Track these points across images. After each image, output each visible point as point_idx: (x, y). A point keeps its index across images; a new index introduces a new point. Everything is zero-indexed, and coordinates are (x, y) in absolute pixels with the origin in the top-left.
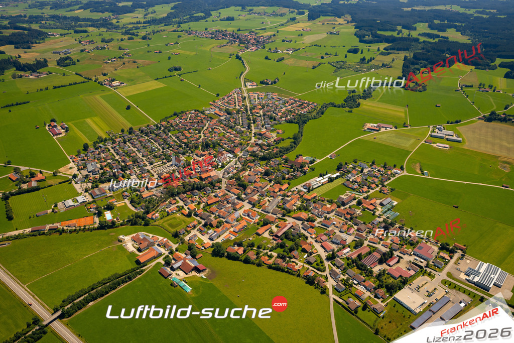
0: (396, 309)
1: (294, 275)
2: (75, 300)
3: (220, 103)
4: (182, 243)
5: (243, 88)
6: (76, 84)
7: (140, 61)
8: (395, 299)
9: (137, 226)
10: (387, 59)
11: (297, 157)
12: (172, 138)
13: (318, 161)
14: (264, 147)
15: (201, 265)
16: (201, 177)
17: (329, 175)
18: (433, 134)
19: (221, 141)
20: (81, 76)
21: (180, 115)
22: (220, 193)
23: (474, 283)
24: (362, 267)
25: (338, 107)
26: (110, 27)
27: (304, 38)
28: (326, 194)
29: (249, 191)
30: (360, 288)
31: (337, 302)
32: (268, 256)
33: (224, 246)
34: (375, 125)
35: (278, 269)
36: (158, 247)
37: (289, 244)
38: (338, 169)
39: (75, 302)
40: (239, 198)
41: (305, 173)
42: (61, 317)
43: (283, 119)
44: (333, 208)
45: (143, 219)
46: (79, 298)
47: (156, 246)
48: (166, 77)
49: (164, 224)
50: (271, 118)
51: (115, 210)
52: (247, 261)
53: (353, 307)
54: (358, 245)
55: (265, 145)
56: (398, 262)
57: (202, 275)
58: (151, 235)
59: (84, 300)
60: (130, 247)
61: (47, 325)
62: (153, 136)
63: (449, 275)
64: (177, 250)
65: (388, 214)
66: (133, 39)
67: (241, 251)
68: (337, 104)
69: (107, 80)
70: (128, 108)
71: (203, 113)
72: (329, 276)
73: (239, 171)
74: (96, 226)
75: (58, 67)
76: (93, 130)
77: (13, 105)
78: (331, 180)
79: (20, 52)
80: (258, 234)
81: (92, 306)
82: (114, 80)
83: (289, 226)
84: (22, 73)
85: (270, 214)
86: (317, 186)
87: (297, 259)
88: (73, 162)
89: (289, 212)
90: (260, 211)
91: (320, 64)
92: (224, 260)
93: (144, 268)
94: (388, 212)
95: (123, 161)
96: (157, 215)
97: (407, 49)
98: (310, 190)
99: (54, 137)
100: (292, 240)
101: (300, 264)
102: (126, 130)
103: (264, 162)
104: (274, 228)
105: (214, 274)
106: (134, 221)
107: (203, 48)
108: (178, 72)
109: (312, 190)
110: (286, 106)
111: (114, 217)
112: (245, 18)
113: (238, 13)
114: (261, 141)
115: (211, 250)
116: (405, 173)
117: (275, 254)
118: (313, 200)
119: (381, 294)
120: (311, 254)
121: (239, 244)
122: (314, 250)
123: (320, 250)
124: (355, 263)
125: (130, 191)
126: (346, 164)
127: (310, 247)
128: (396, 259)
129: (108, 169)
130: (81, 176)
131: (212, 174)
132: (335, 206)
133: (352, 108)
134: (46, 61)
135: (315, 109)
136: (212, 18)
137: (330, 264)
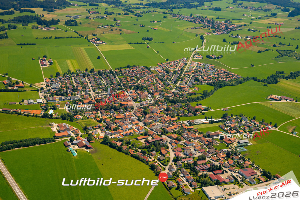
3: (165, 65)
5: (190, 58)
7: (124, 30)
8: (203, 191)
9: (65, 120)
11: (197, 105)
12: (117, 80)
13: (212, 110)
15: (91, 146)
16: (121, 104)
17: (212, 119)
19: (149, 87)
20: (77, 33)
21: (132, 68)
22: (127, 114)
24: (193, 170)
25: (258, 81)
26: (117, 4)
28: (201, 129)
29: (147, 116)
30: (183, 179)
34: (279, 97)
35: (136, 157)
36: (71, 133)
37: (153, 147)
40: (139, 120)
41: (195, 115)
43: (206, 82)
45: (71, 117)
48: (137, 43)
49: (82, 123)
50: (196, 80)
51: (56, 110)
52: (120, 150)
53: (169, 185)
55: (179, 94)
56: (223, 173)
57: (88, 151)
58: (70, 126)
62: (105, 76)
64: (81, 136)
65: (239, 149)
66: (129, 14)
67: (119, 144)
68: (258, 78)
69: (94, 39)
70: (99, 58)
71: (148, 69)
72: (167, 168)
73: (149, 106)
74: (41, 115)
75: (65, 26)
76: (68, 67)
77: (24, 44)
79: (45, 13)
80: (137, 139)
81: (17, 150)
82: (99, 40)
83: (160, 138)
84: (39, 26)
86: (198, 123)
87: (153, 156)
88: (46, 81)
89: (167, 132)
90: (148, 128)
91: (267, 50)
92: (107, 147)
93: (56, 140)
94: (240, 147)
95: (77, 87)
96: (80, 117)
98: (191, 124)
99: (41, 67)
101: (153, 159)
102: (89, 70)
103: (170, 104)
104: (150, 139)
105: (95, 151)
106: (64, 117)
107: (178, 28)
108: (148, 41)
109: (193, 125)
110: (214, 74)
111: (54, 113)
112: (232, 10)
113: (228, 5)
114: (177, 91)
115: (102, 140)
116: (277, 129)
117: (140, 150)
118: (189, 130)
119: (194, 184)
120: (164, 156)
121: (121, 141)
122: (168, 155)
123: (172, 156)
124: (190, 166)
125: (72, 102)
126: (232, 115)
127: (166, 152)
128: (221, 171)
129: (65, 89)
130: (46, 89)
131: (129, 103)
132: (202, 135)
133: (269, 83)
134: (59, 21)
135: (236, 80)
136: (203, 7)
137: (173, 163)
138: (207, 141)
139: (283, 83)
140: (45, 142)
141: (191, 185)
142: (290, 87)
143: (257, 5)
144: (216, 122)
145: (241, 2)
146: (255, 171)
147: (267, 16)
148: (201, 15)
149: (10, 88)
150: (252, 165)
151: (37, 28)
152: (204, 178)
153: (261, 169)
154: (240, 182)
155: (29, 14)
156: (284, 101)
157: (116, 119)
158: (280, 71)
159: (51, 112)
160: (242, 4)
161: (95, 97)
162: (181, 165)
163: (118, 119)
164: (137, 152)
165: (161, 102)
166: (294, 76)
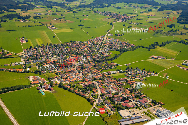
0: (117, 115)
1: (84, 98)
5: (106, 36)
6: (38, 26)
7: (68, 21)
9: (37, 74)
11: (112, 62)
12: (65, 49)
13: (120, 65)
15: (52, 89)
16: (68, 63)
17: (121, 71)
18: (184, 63)
22: (72, 69)
24: (112, 101)
25: (144, 48)
26: (63, 6)
27: (149, 19)
28: (115, 77)
29: (84, 70)
30: (107, 106)
31: (95, 108)
33: (64, 85)
34: (157, 57)
35: (79, 95)
36: (41, 81)
37: (88, 88)
40: (79, 72)
41: (111, 68)
43: (115, 49)
44: (114, 81)
45: (40, 72)
46: (6, 89)
50: (110, 48)
51: (31, 68)
52: (69, 90)
54: (115, 93)
60: (31, 78)
63: (148, 110)
64: (46, 83)
65: (137, 87)
66: (69, 12)
67: (69, 87)
68: (144, 46)
70: (54, 37)
71: (83, 43)
72: (97, 100)
75: (34, 19)
76: (37, 42)
77: (11, 30)
79: (22, 12)
80: (79, 84)
82: (53, 26)
83: (92, 83)
84: (19, 20)
85: (87, 79)
87: (89, 93)
89: (96, 79)
90: (84, 77)
92: (62, 89)
93: (32, 86)
95: (42, 54)
96: (45, 72)
99: (21, 43)
101: (89, 95)
102: (49, 44)
103: (96, 63)
104: (86, 83)
105: (55, 92)
106: (36, 72)
107: (98, 19)
108: (81, 27)
109: (110, 74)
110: (120, 45)
111: (30, 70)
112: (126, 8)
113: (124, 5)
114: (100, 55)
115: (59, 85)
116: (157, 75)
117: (81, 90)
118: (108, 77)
119: (113, 109)
120: (95, 93)
121: (70, 85)
122: (97, 92)
123: (100, 93)
124: (110, 99)
125: (40, 63)
126: (132, 68)
127: (96, 91)
128: (128, 101)
129: (35, 56)
130: (25, 56)
131: (73, 63)
132: (116, 80)
133: (151, 49)
134: (30, 16)
135: (132, 47)
136: (110, 7)
137: (100, 97)
138: (119, 84)
139: (158, 48)
140: (26, 88)
141: (111, 110)
142: (163, 51)
143: (140, 5)
144: (123, 72)
145: (131, 4)
146: (147, 100)
147: (146, 11)
148: (110, 11)
149: (4, 56)
150: (145, 96)
151: (18, 21)
152: (119, 106)
153: (150, 99)
154: (139, 107)
155: (13, 13)
156: (160, 59)
157: (66, 72)
158: (156, 42)
159: (28, 69)
160: (132, 5)
161: (53, 60)
162: (105, 98)
163: (67, 72)
164: (79, 91)
165: (91, 61)
166: (164, 44)
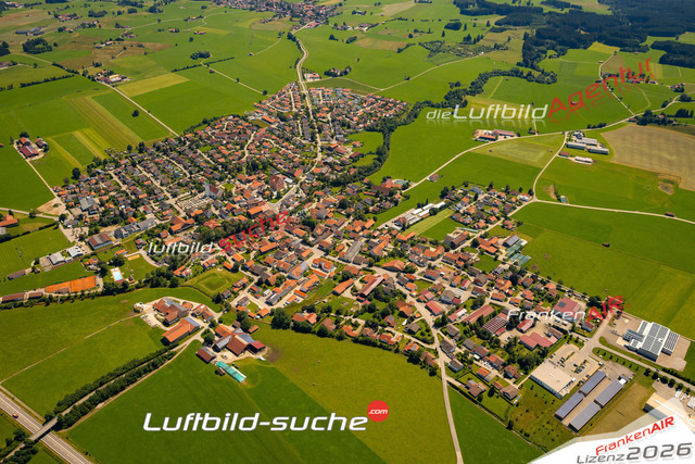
0: (534, 391)
1: (390, 350)
2: (76, 401)
3: (268, 105)
4: (228, 310)
6: (54, 79)
8: (531, 378)
9: (160, 288)
10: (501, 38)
11: (385, 180)
12: (203, 156)
13: (414, 185)
14: (337, 167)
15: (257, 342)
16: (248, 213)
17: (430, 205)
18: (570, 143)
19: (273, 159)
20: (61, 67)
21: (212, 123)
23: (636, 351)
24: (483, 336)
25: (437, 107)
27: (384, 8)
29: (319, 231)
30: (482, 364)
31: (454, 386)
32: (353, 325)
33: (288, 313)
34: (490, 132)
35: (367, 342)
36: (194, 318)
37: (381, 306)
38: (443, 196)
39: (76, 404)
40: (305, 242)
41: (396, 203)
42: (57, 428)
43: (361, 126)
44: (439, 252)
45: (169, 277)
46: (81, 398)
47: (190, 316)
48: (188, 68)
49: (200, 284)
50: (343, 125)
51: (125, 267)
52: (322, 333)
53: (475, 393)
54: (477, 304)
55: (337, 164)
56: (533, 326)
57: (260, 356)
58: (182, 301)
59: (89, 400)
60: (152, 319)
61: (36, 441)
62: (174, 154)
63: (602, 340)
64: (220, 322)
65: (515, 259)
66: (136, 12)
67: (313, 319)
68: (434, 102)
69: (101, 73)
70: (136, 114)
72: (439, 350)
73: (303, 203)
74: (100, 290)
75: (25, 55)
76: (84, 148)
78: (433, 212)
80: (336, 294)
81: (102, 409)
82: (111, 73)
83: (379, 280)
85: (351, 264)
86: (415, 221)
87: (393, 327)
88: (59, 196)
89: (378, 261)
91: (408, 46)
92: (290, 332)
93: (174, 350)
94: (515, 256)
95: (133, 193)
96: (188, 270)
97: (528, 24)
98: (404, 227)
99: (28, 160)
100: (385, 301)
101: (398, 334)
102: (134, 148)
103: (337, 190)
104: (357, 283)
105: (276, 354)
106: (155, 281)
107: (240, 25)
108: (205, 60)
109: (408, 228)
110: (364, 107)
111: (124, 276)
114: (332, 158)
115: (271, 319)
116: (536, 199)
117: (360, 321)
118: (410, 241)
119: (513, 372)
120: (412, 319)
121: (309, 308)
122: (416, 314)
124: (475, 329)
125: (146, 237)
126: (454, 188)
127: (409, 309)
128: (531, 322)
129: (112, 205)
130: (71, 217)
131: (264, 208)
132: (442, 249)
134: (6, 45)
137: (440, 332)
138: (460, 259)
139: (474, 103)
140: (154, 366)
141: (506, 376)
144: (442, 208)
146: (573, 298)
154: (573, 335)
156: (502, 139)
158: (454, 82)
159: (117, 274)
162: (458, 332)
164: (357, 327)
165: (317, 188)
166: (480, 88)
